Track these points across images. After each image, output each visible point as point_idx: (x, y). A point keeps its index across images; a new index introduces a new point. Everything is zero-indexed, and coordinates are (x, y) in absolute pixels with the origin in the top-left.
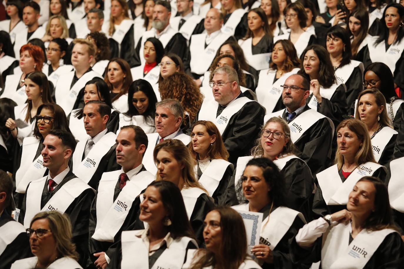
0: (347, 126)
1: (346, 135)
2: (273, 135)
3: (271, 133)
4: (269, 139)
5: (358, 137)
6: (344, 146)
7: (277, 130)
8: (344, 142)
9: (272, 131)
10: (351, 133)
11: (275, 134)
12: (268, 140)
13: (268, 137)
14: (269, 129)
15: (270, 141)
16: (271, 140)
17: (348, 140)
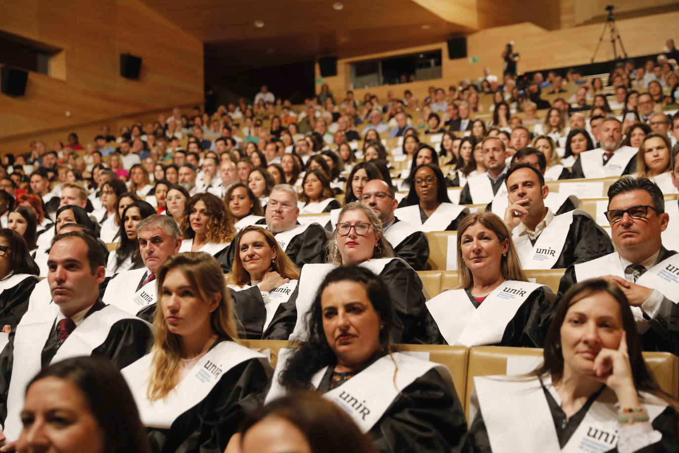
0: (480, 220)
1: (481, 237)
2: (355, 230)
3: (351, 227)
4: (350, 237)
5: (499, 238)
6: (479, 256)
7: (360, 222)
8: (480, 248)
9: (353, 224)
10: (488, 232)
11: (357, 228)
12: (349, 240)
13: (347, 235)
14: (347, 222)
15: (352, 241)
16: (354, 238)
17: (485, 244)
